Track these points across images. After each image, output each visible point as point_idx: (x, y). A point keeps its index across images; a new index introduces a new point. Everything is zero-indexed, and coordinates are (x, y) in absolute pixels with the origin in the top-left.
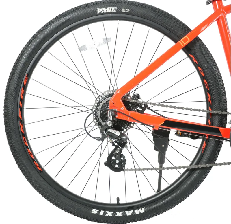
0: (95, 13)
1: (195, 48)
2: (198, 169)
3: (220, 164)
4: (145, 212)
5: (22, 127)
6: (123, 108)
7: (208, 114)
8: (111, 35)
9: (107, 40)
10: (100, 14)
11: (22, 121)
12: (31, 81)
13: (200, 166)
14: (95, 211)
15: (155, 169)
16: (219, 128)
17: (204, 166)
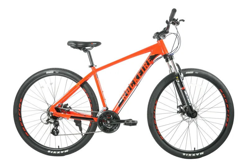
0: (45, 74)
1: (85, 85)
2: (88, 134)
3: (97, 132)
4: (68, 151)
5: (20, 119)
6: (55, 111)
7: (92, 113)
8: (53, 81)
9: (51, 84)
10: (48, 74)
11: (21, 117)
12: (23, 101)
13: (89, 133)
14: (49, 152)
15: (80, 134)
16: (93, 118)
17: (91, 133)
